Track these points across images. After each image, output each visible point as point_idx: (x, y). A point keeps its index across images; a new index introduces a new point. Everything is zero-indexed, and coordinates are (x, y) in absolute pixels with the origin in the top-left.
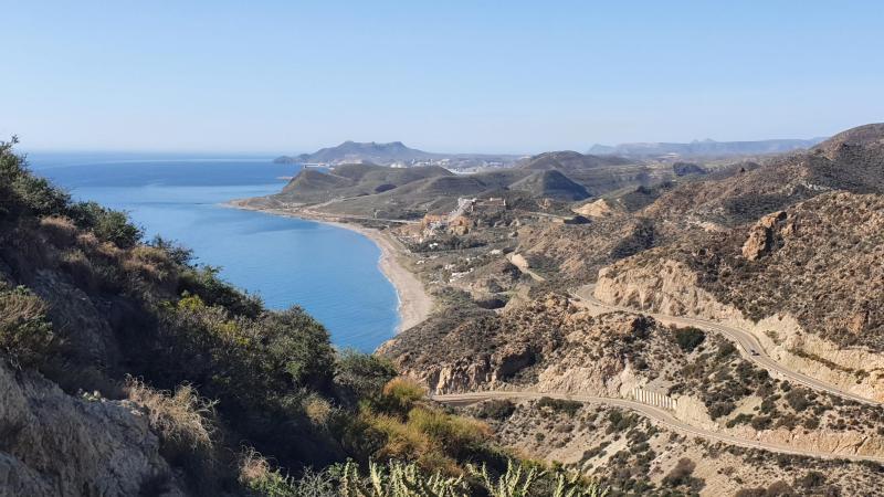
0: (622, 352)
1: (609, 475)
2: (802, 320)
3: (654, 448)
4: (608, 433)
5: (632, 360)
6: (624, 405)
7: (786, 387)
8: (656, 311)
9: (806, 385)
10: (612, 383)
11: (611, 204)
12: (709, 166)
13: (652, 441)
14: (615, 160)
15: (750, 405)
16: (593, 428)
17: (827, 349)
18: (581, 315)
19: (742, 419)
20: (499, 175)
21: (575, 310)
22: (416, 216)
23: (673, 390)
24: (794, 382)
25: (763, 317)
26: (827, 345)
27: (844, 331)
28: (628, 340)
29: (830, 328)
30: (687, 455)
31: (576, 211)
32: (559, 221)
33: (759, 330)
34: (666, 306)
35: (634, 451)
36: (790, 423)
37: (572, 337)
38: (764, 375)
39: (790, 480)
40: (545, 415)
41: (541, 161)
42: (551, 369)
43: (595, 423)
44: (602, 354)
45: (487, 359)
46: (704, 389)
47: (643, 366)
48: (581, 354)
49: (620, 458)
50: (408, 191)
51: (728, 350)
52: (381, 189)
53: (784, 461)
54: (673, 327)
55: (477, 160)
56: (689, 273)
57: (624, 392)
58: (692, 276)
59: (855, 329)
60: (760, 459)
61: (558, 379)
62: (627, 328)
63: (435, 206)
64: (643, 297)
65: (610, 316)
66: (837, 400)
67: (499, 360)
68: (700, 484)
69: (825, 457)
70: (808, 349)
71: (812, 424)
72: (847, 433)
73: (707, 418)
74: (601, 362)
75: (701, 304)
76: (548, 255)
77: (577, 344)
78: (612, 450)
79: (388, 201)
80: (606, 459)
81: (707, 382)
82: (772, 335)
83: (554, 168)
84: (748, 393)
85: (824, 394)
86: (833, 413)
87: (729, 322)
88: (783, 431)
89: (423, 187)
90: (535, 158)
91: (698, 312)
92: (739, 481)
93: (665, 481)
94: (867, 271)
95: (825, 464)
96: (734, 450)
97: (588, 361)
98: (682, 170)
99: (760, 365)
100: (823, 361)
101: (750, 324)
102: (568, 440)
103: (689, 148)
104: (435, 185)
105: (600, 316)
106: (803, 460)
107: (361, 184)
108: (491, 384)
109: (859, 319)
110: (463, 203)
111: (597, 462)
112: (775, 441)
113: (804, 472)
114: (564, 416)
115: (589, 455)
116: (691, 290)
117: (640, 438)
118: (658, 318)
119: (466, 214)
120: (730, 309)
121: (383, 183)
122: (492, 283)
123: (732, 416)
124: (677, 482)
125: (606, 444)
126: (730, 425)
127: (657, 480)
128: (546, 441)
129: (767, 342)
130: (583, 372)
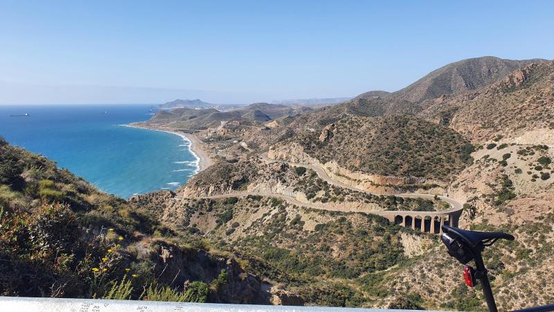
0: (277, 177)
1: (271, 222)
2: (339, 162)
3: (287, 211)
4: (272, 207)
5: (281, 180)
6: (277, 196)
7: (333, 187)
8: (289, 161)
9: (340, 186)
10: (274, 189)
11: (278, 122)
12: (314, 108)
13: (287, 209)
14: (280, 106)
15: (321, 194)
16: (266, 205)
17: (347, 173)
18: (262, 164)
19: (318, 199)
20: (237, 112)
21: (260, 162)
22: (205, 128)
23: (295, 190)
24: (336, 185)
25: (326, 162)
26: (348, 171)
27: (353, 166)
28: (279, 172)
29: (349, 165)
30: (299, 213)
31: (266, 125)
32: (259, 129)
33: (325, 167)
34: (293, 159)
35: (280, 213)
36: (334, 200)
37: (259, 173)
38: (326, 183)
39: (334, 220)
40: (249, 202)
41: (253, 106)
42: (252, 184)
43: (268, 203)
44: (270, 178)
45: (227, 181)
46: (305, 189)
47: (284, 182)
48: (262, 178)
49: (276, 216)
50: (201, 119)
51: (314, 175)
52: (191, 118)
53: (332, 214)
54: (295, 167)
55: (229, 106)
56: (300, 147)
57: (278, 191)
58: (302, 148)
59: (357, 165)
60: (324, 213)
61: (254, 188)
62: (279, 168)
63: (212, 124)
64: (285, 156)
65: (273, 164)
66: (350, 191)
67: (232, 182)
68: (304, 223)
69: (346, 211)
70: (341, 173)
71: (342, 200)
72: (354, 203)
73: (306, 199)
74: (270, 181)
75: (305, 158)
76: (255, 142)
77: (261, 175)
78: (273, 213)
79: (193, 122)
80: (271, 216)
81: (306, 186)
82: (329, 168)
83: (258, 109)
84: (320, 190)
85: (346, 189)
86: (349, 196)
87: (315, 164)
88: (332, 202)
89: (208, 117)
90: (251, 105)
91: (304, 161)
92: (316, 221)
93: (291, 223)
94: (361, 144)
95: (346, 214)
96: (315, 211)
97: (265, 180)
98: (305, 109)
99: (325, 180)
100: (346, 177)
101: (322, 165)
102: (258, 210)
103: (308, 101)
104: (212, 116)
105: (269, 164)
106: (339, 213)
107: (183, 116)
108: (229, 191)
109: (358, 162)
110: (223, 123)
111: (267, 218)
112: (329, 206)
113: (339, 217)
114: (256, 202)
115: (265, 215)
116: (302, 153)
117: (283, 208)
118: (290, 164)
119: (224, 127)
120: (315, 160)
121: (191, 115)
122: (234, 153)
123: (315, 198)
124: (296, 223)
125: (270, 211)
126: (314, 201)
127: (288, 223)
128: (250, 211)
129: (327, 171)
130: (263, 185)
